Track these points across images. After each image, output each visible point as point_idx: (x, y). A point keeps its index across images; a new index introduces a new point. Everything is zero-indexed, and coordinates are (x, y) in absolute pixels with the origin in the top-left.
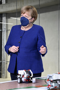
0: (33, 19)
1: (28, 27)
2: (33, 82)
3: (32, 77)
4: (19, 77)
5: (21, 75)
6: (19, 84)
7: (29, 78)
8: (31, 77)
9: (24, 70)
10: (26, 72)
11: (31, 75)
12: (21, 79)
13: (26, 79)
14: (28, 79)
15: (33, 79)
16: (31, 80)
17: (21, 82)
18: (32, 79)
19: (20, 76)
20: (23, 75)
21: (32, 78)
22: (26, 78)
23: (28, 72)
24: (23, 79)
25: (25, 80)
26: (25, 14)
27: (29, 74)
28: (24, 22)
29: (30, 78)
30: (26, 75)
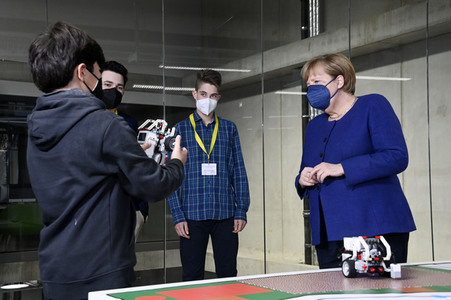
2: (393, 276)
3: (388, 258)
4: (347, 260)
5: (351, 252)
6: (346, 281)
7: (380, 262)
8: (385, 259)
9: (361, 238)
10: (369, 243)
11: (384, 254)
12: (352, 264)
13: (367, 264)
14: (373, 267)
15: (392, 265)
16: (387, 270)
18: (388, 266)
19: (348, 255)
20: (359, 253)
21: (388, 264)
22: (369, 262)
23: (376, 242)
24: (359, 266)
25: (365, 268)
27: (379, 249)
29: (383, 264)
30: (368, 254)
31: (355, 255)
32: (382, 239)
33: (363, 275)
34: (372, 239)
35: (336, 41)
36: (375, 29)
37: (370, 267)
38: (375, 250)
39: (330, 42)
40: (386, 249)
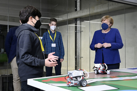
0: (111, 24)
1: (107, 31)
2: (108, 73)
3: (106, 69)
4: (96, 70)
5: (97, 68)
6: (96, 75)
9: (100, 64)
10: (102, 65)
11: (106, 68)
12: (97, 71)
15: (108, 71)
16: (106, 72)
17: (98, 73)
18: (106, 71)
20: (99, 68)
22: (102, 70)
24: (100, 71)
26: (105, 21)
27: (104, 67)
29: (105, 71)
30: (102, 68)
31: (98, 68)
32: (105, 64)
33: (100, 74)
35: (84, 12)
36: (94, 10)
38: (103, 67)
39: (83, 12)
40: (106, 67)
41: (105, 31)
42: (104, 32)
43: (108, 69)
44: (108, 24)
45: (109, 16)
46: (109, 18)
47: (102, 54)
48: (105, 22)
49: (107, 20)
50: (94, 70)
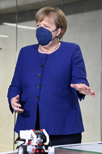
0: (60, 30)
3: (47, 143)
4: (21, 145)
5: (24, 140)
7: (42, 146)
8: (45, 144)
10: (37, 134)
11: (45, 141)
12: (25, 148)
13: (35, 148)
14: (38, 149)
15: (49, 148)
16: (46, 151)
18: (47, 149)
19: (22, 142)
20: (30, 141)
21: (47, 147)
22: (36, 146)
23: (40, 133)
24: (30, 149)
25: (33, 150)
26: (44, 22)
27: (42, 138)
28: (44, 37)
30: (36, 141)
31: (27, 142)
32: (44, 131)
34: (38, 131)
37: (36, 149)
38: (39, 138)
40: (46, 137)
41: (46, 48)
42: (45, 50)
43: (51, 144)
44: (52, 28)
45: (53, 9)
46: (52, 14)
47: (36, 107)
48: (42, 24)
49: (46, 18)
50: (18, 147)
